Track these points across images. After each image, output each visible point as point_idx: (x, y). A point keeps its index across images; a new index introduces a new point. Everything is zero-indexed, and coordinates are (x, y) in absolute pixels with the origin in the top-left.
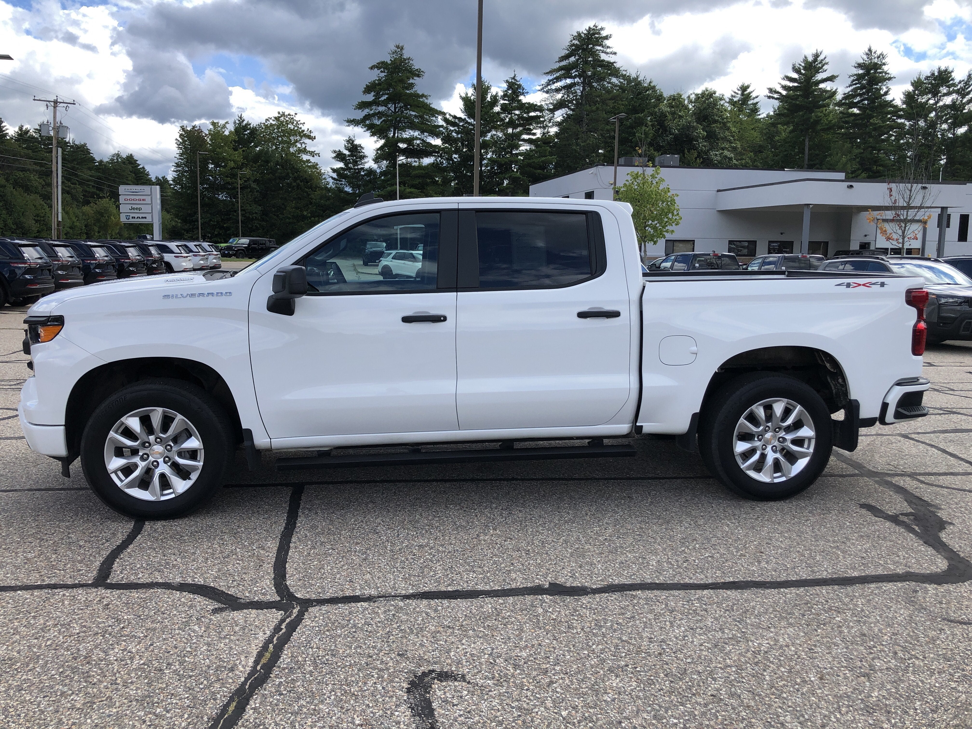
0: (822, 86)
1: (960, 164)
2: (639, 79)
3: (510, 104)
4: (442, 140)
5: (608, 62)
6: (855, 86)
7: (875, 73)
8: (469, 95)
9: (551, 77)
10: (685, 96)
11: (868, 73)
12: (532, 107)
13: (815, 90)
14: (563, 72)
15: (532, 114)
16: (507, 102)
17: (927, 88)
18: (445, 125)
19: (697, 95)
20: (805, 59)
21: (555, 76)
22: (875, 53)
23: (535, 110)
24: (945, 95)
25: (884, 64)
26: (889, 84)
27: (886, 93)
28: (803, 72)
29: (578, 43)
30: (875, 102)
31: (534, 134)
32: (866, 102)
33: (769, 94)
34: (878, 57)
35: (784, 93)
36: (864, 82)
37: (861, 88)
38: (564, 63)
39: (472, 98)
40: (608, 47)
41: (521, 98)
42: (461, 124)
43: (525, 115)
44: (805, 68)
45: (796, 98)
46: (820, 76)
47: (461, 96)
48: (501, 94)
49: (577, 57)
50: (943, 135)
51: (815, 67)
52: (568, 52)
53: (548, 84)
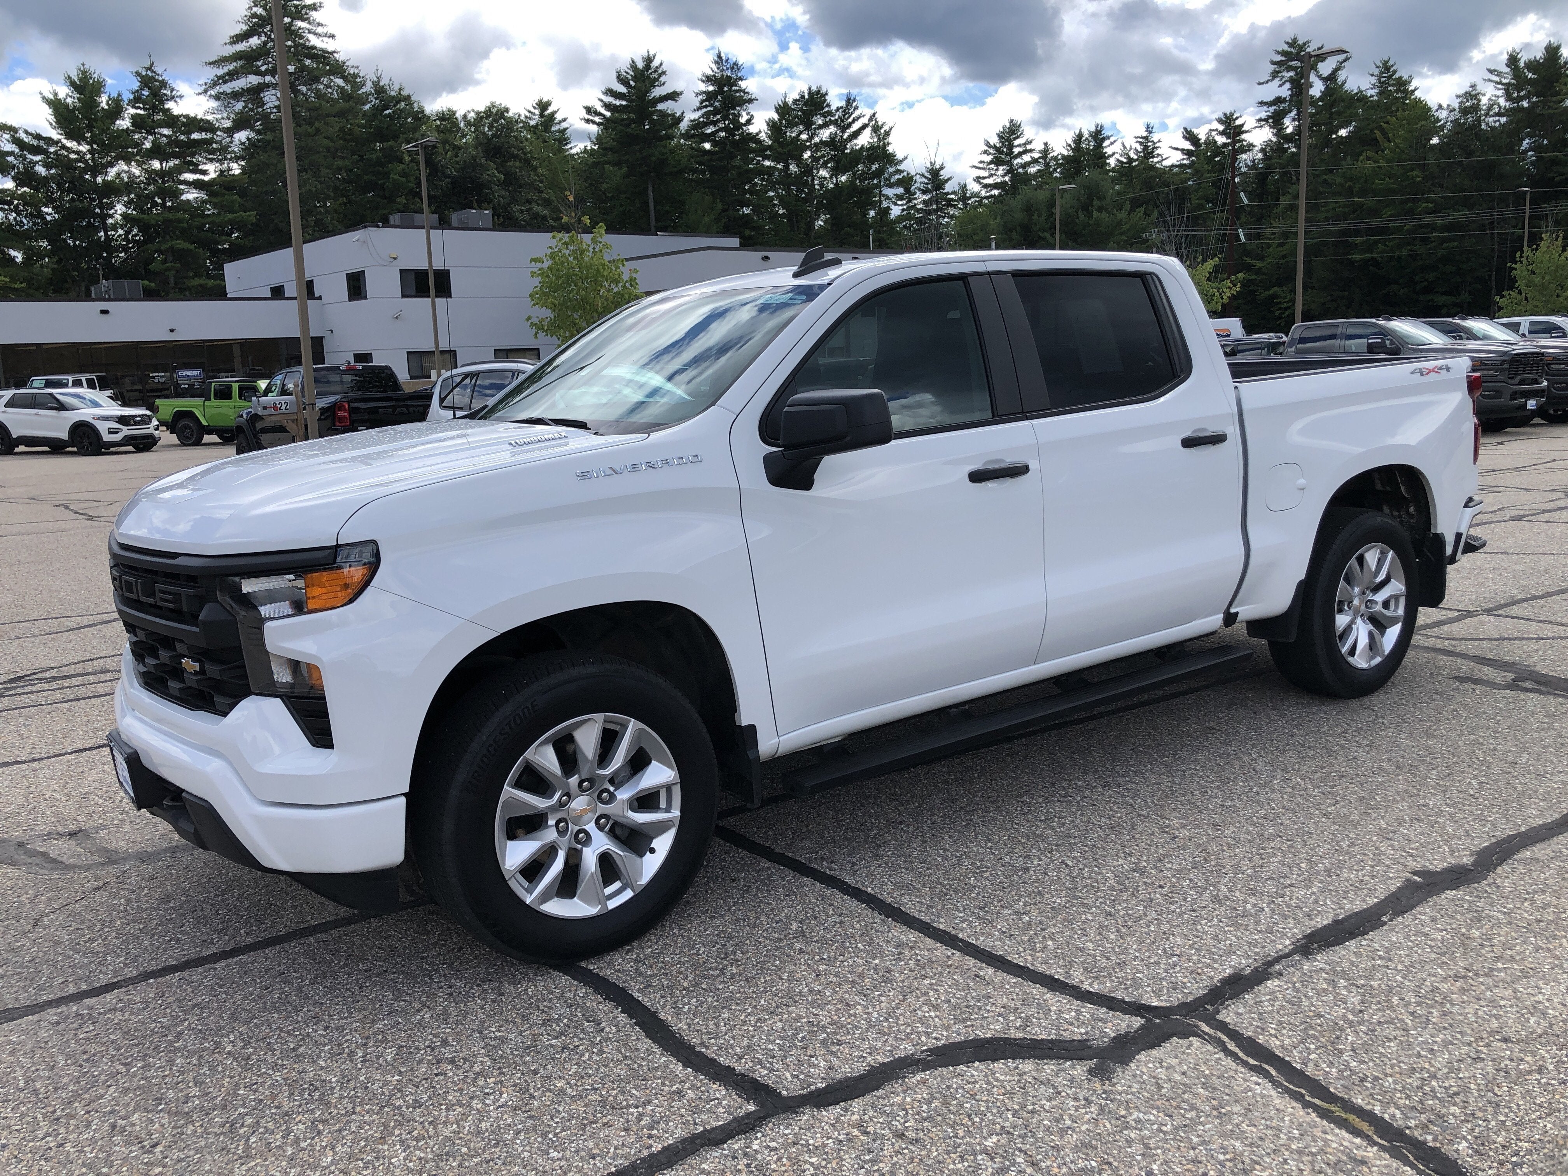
0: (661, 107)
1: (849, 226)
2: (381, 84)
3: (149, 115)
4: (14, 179)
5: (324, 51)
6: (704, 110)
7: (730, 90)
8: (61, 96)
9: (220, 72)
10: (459, 115)
11: (720, 91)
12: (194, 124)
13: (653, 113)
14: (240, 63)
15: (195, 136)
16: (142, 112)
17: (797, 117)
18: (17, 150)
19: (477, 113)
20: (633, 65)
21: (226, 70)
22: (727, 61)
23: (201, 130)
24: (821, 127)
25: (741, 79)
26: (752, 108)
27: (749, 122)
28: (632, 83)
29: (264, 13)
30: (735, 135)
31: (205, 172)
32: (723, 134)
33: (587, 117)
34: (732, 68)
35: (608, 114)
36: (717, 104)
37: (715, 112)
38: (241, 47)
39: (69, 100)
40: (319, 24)
41: (170, 105)
42: (52, 150)
43: (182, 137)
44: (634, 78)
45: (628, 123)
46: (657, 92)
47: (44, 98)
48: (127, 96)
49: (263, 38)
50: (821, 185)
51: (648, 77)
52: (245, 28)
53: (215, 84)
